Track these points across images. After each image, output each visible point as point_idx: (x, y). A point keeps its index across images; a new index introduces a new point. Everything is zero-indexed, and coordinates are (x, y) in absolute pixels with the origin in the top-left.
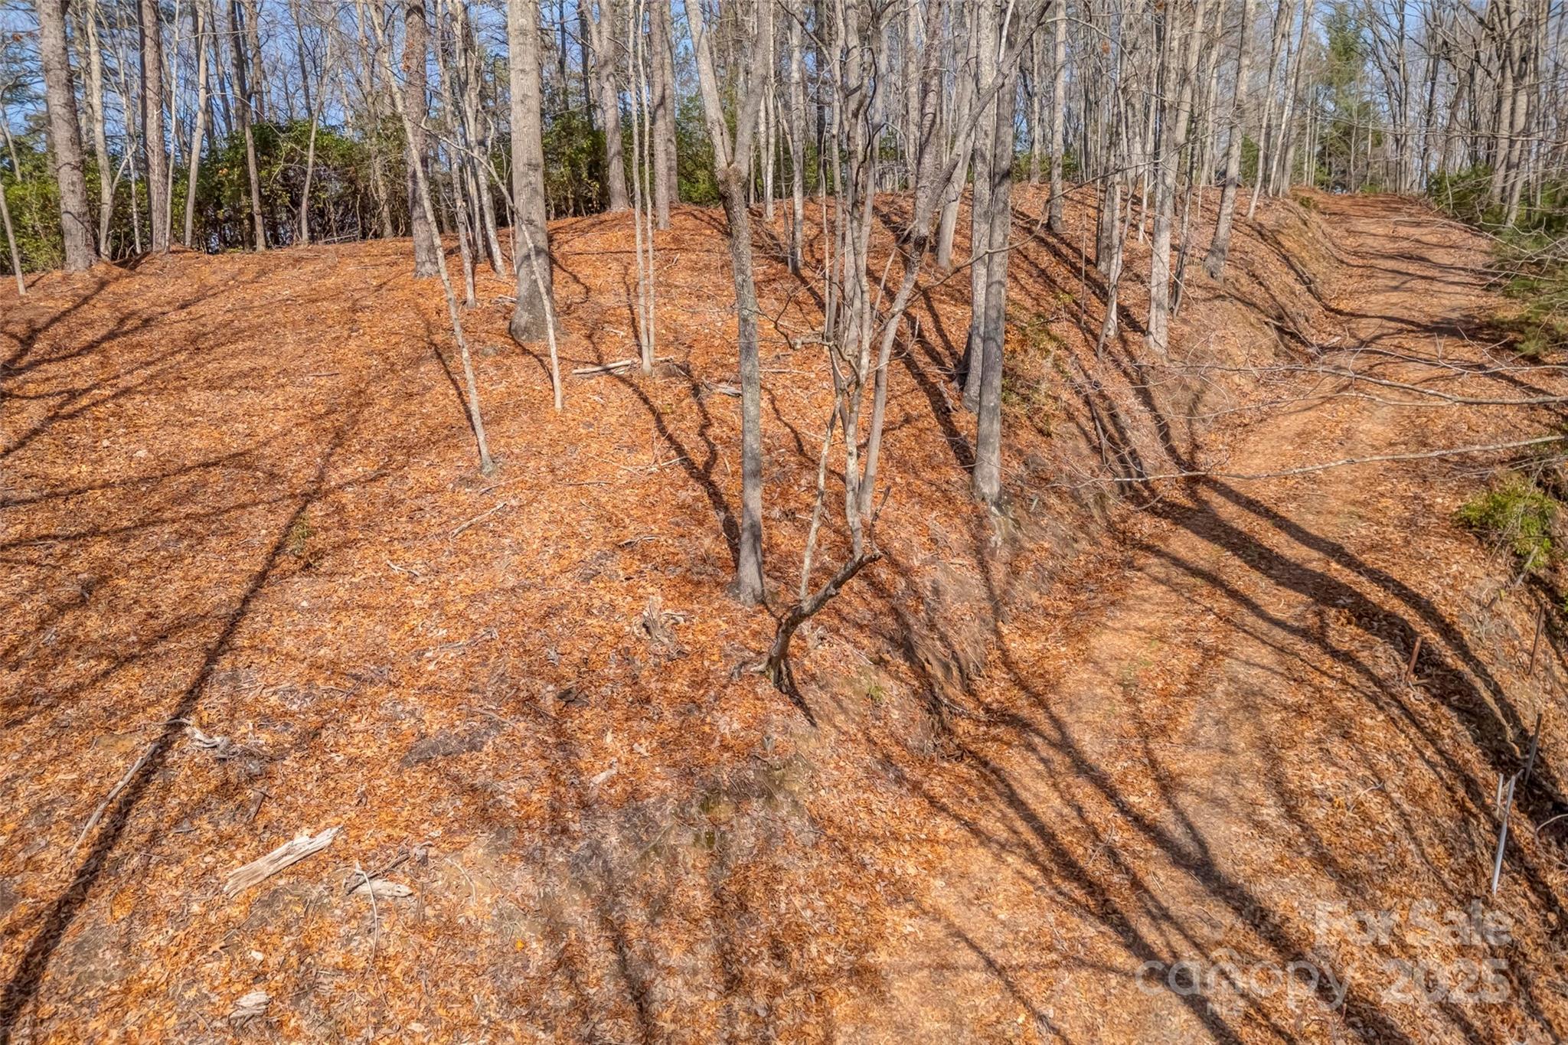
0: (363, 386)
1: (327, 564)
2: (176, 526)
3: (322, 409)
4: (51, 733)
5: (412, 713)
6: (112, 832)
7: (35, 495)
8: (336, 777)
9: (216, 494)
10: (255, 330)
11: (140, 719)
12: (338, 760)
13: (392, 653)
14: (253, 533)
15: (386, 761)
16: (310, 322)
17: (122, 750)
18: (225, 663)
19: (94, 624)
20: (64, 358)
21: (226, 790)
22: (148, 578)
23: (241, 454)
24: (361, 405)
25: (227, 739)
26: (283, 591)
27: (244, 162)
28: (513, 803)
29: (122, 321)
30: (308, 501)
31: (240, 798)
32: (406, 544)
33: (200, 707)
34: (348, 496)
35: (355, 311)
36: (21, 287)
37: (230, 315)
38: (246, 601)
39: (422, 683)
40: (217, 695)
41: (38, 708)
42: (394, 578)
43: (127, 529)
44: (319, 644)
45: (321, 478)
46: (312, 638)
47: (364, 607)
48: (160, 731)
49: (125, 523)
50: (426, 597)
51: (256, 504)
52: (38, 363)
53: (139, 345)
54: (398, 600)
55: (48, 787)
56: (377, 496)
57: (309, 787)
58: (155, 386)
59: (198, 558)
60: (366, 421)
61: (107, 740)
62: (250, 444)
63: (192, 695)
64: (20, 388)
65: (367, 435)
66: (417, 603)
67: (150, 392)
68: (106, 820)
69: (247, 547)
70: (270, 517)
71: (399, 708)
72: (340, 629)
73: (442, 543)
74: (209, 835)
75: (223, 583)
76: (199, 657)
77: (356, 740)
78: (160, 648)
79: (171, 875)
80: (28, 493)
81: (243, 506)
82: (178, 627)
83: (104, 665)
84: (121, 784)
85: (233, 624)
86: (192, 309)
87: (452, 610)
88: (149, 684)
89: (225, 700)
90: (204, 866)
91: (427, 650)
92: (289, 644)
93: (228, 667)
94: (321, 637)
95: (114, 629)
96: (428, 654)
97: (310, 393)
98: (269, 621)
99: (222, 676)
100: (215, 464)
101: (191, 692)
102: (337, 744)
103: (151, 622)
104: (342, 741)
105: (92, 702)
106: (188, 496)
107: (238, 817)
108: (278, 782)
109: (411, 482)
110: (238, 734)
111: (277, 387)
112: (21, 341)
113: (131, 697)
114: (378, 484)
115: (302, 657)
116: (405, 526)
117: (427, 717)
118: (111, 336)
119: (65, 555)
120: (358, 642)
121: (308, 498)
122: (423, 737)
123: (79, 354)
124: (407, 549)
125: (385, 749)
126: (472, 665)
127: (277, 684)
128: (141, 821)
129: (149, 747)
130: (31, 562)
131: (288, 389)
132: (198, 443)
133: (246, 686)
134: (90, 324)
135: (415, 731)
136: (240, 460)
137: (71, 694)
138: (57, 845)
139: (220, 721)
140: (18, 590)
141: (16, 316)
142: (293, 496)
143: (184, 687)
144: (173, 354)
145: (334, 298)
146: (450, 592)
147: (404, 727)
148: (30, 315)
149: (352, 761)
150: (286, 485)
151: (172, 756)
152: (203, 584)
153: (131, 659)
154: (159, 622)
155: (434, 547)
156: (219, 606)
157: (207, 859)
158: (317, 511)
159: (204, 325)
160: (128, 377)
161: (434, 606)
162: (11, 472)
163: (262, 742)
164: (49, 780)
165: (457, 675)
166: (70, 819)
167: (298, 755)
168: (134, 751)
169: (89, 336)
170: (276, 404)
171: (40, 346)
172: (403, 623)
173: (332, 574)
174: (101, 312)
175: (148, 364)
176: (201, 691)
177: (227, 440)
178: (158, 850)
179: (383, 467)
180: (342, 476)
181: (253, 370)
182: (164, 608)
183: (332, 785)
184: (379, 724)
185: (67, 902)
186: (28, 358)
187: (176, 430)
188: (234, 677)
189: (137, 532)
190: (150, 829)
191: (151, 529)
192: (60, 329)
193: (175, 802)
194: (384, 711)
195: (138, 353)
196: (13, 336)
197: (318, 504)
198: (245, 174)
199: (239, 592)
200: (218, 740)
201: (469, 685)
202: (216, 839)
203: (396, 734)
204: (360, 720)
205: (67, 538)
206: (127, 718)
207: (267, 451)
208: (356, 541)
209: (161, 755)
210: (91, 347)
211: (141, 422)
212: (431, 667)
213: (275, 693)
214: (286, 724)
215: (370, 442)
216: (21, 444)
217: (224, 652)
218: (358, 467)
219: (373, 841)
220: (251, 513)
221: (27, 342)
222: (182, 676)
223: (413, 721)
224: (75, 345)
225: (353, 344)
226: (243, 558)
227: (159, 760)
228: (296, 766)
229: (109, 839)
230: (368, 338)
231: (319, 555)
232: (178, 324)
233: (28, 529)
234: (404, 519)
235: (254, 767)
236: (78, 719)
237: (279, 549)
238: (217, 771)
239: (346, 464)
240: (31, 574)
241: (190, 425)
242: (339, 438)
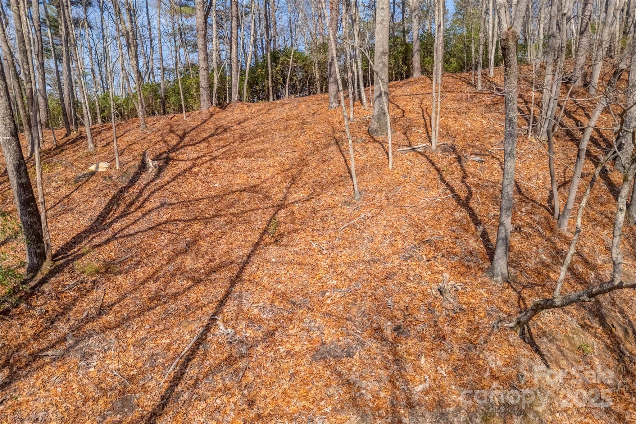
0: (305, 157)
1: (285, 240)
2: (226, 218)
3: (287, 167)
4: (164, 316)
5: (319, 328)
6: (179, 376)
7: (176, 202)
8: (280, 361)
9: (243, 204)
10: (266, 132)
11: (199, 313)
12: (282, 350)
13: (310, 291)
14: (255, 223)
15: (305, 355)
16: (286, 129)
17: (190, 330)
18: (237, 288)
19: (189, 261)
20: (194, 144)
21: (230, 360)
22: (212, 242)
23: (254, 187)
24: (304, 165)
25: (233, 331)
26: (265, 252)
27: (267, 67)
28: (370, 396)
29: (217, 129)
30: (279, 209)
31: (235, 366)
32: (320, 233)
33: (225, 311)
34: (296, 208)
35: (303, 124)
36: (185, 117)
37: (256, 127)
38: (249, 256)
39: (324, 310)
40: (232, 304)
41: (161, 302)
42: (313, 250)
43: (207, 218)
44: (278, 282)
45: (285, 199)
46: (275, 279)
47: (300, 264)
48: (206, 321)
49: (207, 216)
50: (328, 261)
51: (258, 209)
52: (184, 146)
53: (222, 139)
54: (315, 262)
55: (157, 346)
56: (308, 208)
57: (267, 365)
58: (226, 156)
59: (233, 234)
60: (305, 173)
61: (184, 324)
62: (258, 182)
63: (222, 303)
64: (176, 156)
65: (305, 179)
66: (323, 264)
67: (223, 158)
68: (178, 368)
69: (253, 230)
70: (263, 216)
71: (313, 324)
72: (288, 275)
73: (335, 234)
74: (220, 386)
75: (241, 247)
76: (227, 283)
77: (291, 341)
78: (212, 277)
79: (200, 408)
80: (174, 201)
81: (252, 210)
82: (221, 266)
83: (189, 284)
84: (186, 349)
85: (242, 269)
86: (243, 124)
87: (339, 270)
88: (206, 296)
89: (235, 308)
90: (215, 405)
91: (327, 291)
92: (265, 281)
93: (238, 290)
94: (279, 278)
95: (196, 266)
96: (327, 294)
97: (283, 159)
98: (258, 268)
99: (235, 295)
100: (244, 191)
101: (222, 302)
102: (282, 340)
103: (211, 263)
104: (285, 339)
105: (182, 302)
106: (232, 205)
107: (234, 377)
108: (254, 360)
109: (323, 202)
110: (239, 328)
111: (271, 157)
112: (180, 138)
113: (198, 301)
114: (309, 202)
115: (270, 288)
116: (319, 224)
117: (326, 332)
118: (212, 135)
119: (183, 229)
120: (295, 283)
121: (280, 207)
122: (324, 344)
123: (200, 142)
124: (320, 235)
125: (305, 347)
126: (349, 304)
127: (258, 303)
128: (192, 372)
129: (201, 330)
130: (169, 232)
131: (275, 158)
132: (239, 181)
133: (245, 301)
134: (205, 131)
135: (320, 339)
136: (254, 189)
137: (175, 296)
138: (156, 379)
139: (232, 320)
140: (163, 244)
141: (180, 127)
142: (273, 206)
143: (219, 298)
144: (234, 142)
145: (296, 119)
146: (339, 260)
147: (314, 336)
148: (185, 127)
149: (288, 353)
150: (271, 201)
151: (210, 337)
152: (233, 246)
153: (200, 281)
154: (214, 263)
155: (332, 235)
156: (239, 257)
157: (218, 401)
158: (282, 214)
159: (246, 131)
160: (216, 152)
161: (331, 266)
162: (168, 192)
163: (248, 335)
164: (159, 342)
165: (341, 308)
166: (163, 365)
167: (264, 345)
168: (195, 330)
169: (204, 135)
170: (270, 165)
171: (186, 139)
172: (316, 274)
173: (286, 246)
174: (210, 126)
175: (224, 147)
176: (226, 302)
177: (250, 180)
178: (197, 391)
179: (311, 194)
180: (294, 198)
181: (262, 149)
182: (216, 257)
183: (278, 366)
184: (302, 332)
185: (155, 414)
186: (182, 144)
187: (231, 175)
188: (240, 296)
189: (211, 220)
190: (195, 377)
191: (216, 219)
192: (194, 132)
193: (208, 363)
194: (304, 325)
195: (222, 143)
196: (178, 136)
197: (283, 211)
198: (267, 71)
199: (247, 251)
200: (229, 331)
201: (346, 315)
202: (223, 388)
203: (310, 340)
204: (293, 328)
205: (185, 221)
206: (193, 312)
207: (265, 185)
208: (298, 230)
209: (205, 335)
210: (204, 140)
211: (218, 171)
212: (328, 302)
213: (257, 307)
214: (260, 326)
215: (306, 183)
216: (174, 180)
217: (238, 282)
218: (300, 194)
219: (295, 408)
220: (255, 214)
221: (182, 138)
222: (219, 291)
223: (319, 333)
224: (199, 139)
225: (302, 138)
226: (250, 235)
227: (204, 337)
228: (262, 351)
229: (177, 379)
230: (308, 136)
231: (281, 235)
232: (237, 131)
233: (171, 216)
234: (319, 220)
235: (243, 350)
236: (175, 310)
237: (265, 231)
238: (227, 348)
239: (296, 193)
240: (169, 237)
241: (236, 173)
242: (294, 180)
